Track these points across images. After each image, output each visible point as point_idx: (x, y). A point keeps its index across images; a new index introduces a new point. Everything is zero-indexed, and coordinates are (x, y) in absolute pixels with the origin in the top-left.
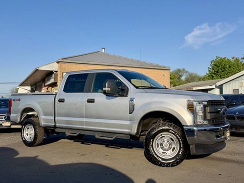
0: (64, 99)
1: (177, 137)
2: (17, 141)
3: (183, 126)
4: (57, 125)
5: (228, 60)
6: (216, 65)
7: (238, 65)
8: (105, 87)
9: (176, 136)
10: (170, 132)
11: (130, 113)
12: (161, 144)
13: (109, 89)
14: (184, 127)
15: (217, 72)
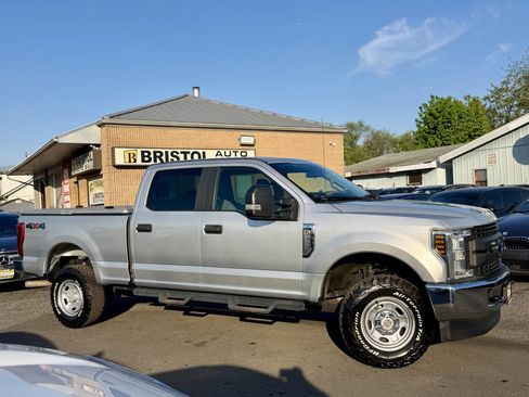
0: (150, 226)
1: (411, 307)
2: (37, 315)
3: (426, 283)
4: (136, 280)
5: (456, 102)
6: (431, 115)
7: (477, 113)
8: (251, 203)
9: (407, 303)
10: (395, 296)
11: (304, 256)
12: (378, 322)
13: (259, 207)
14: (428, 286)
15: (435, 128)
